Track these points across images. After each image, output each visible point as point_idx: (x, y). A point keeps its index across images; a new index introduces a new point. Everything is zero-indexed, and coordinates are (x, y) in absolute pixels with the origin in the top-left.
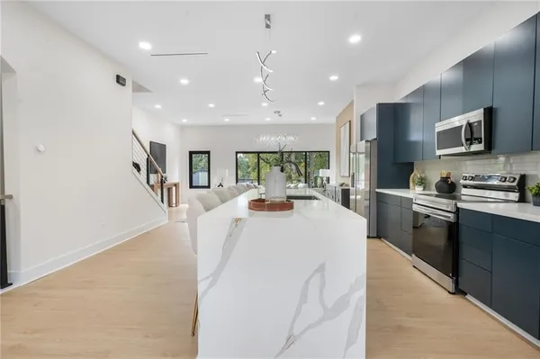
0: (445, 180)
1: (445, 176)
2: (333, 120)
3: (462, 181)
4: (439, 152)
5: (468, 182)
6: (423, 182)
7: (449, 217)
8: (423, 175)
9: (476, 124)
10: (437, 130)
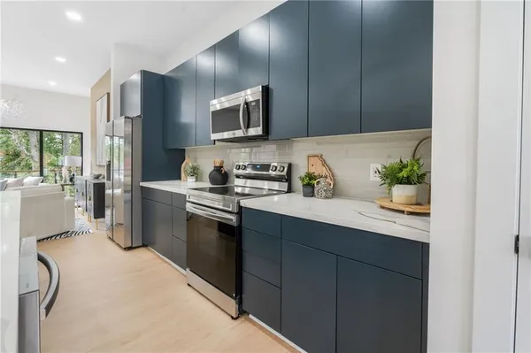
0: (218, 169)
1: (218, 165)
2: (87, 92)
3: (235, 171)
4: (214, 136)
5: (241, 172)
6: (195, 172)
7: (232, 220)
8: (195, 164)
9: (254, 104)
10: (212, 109)
